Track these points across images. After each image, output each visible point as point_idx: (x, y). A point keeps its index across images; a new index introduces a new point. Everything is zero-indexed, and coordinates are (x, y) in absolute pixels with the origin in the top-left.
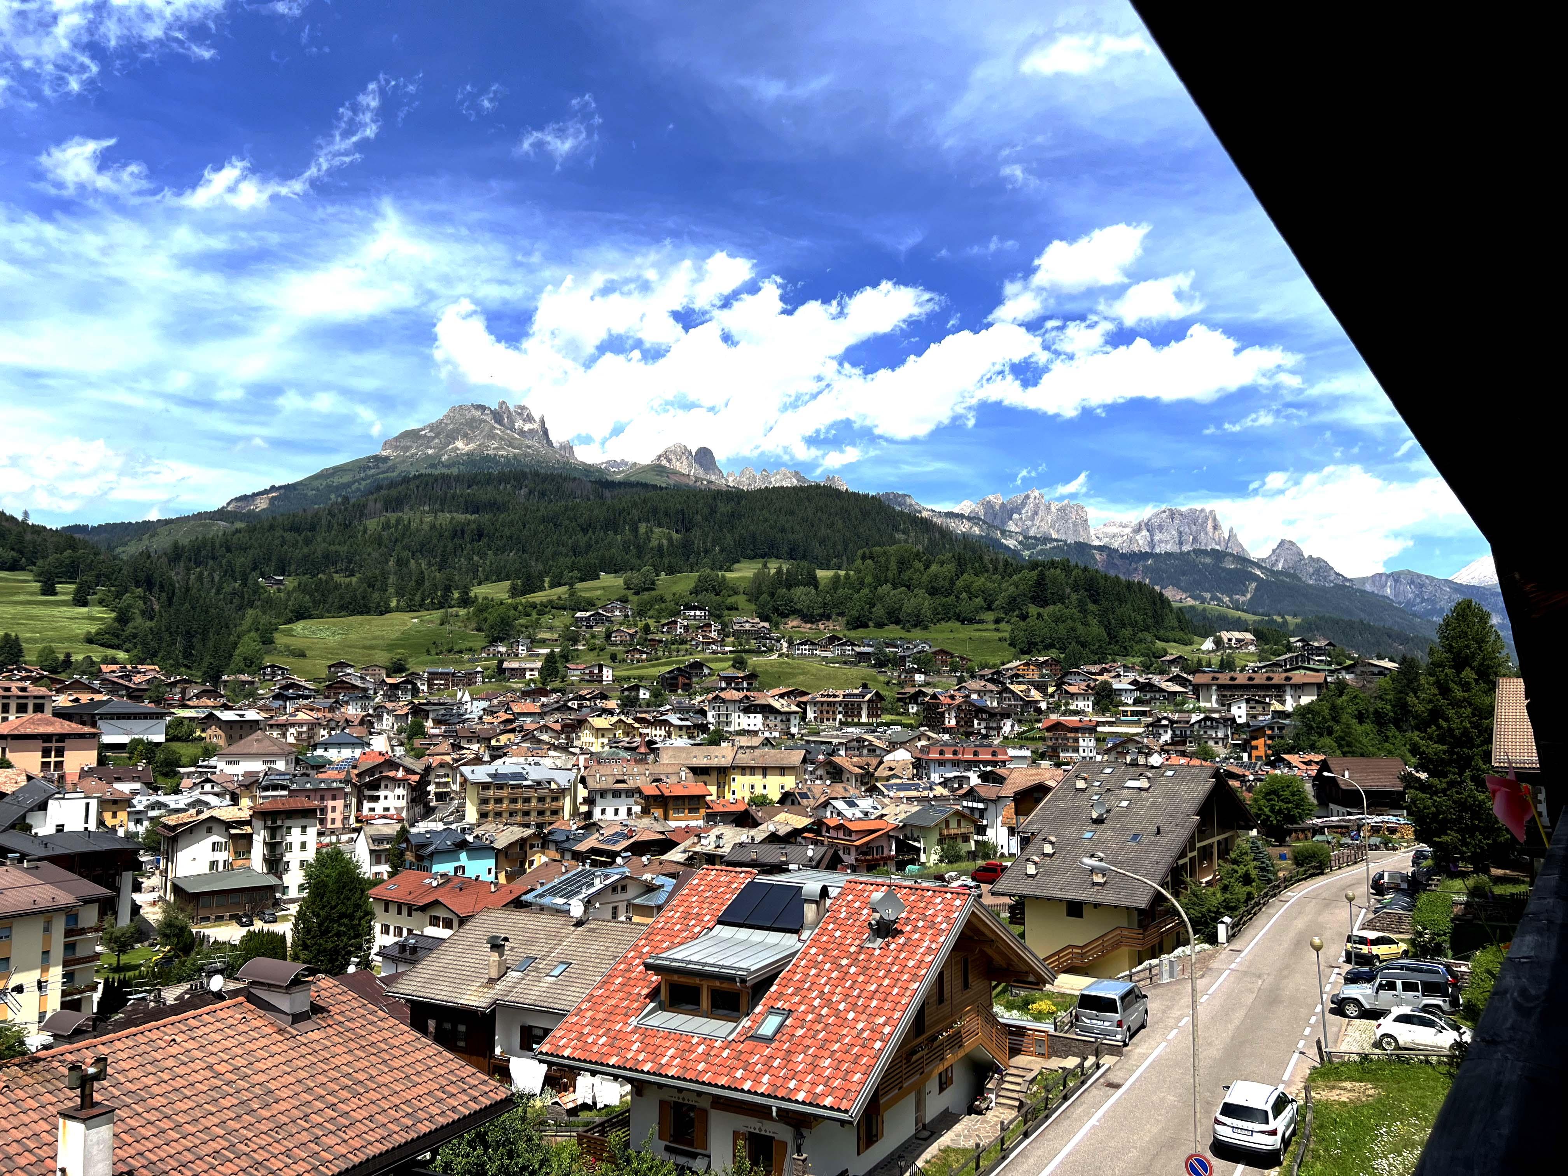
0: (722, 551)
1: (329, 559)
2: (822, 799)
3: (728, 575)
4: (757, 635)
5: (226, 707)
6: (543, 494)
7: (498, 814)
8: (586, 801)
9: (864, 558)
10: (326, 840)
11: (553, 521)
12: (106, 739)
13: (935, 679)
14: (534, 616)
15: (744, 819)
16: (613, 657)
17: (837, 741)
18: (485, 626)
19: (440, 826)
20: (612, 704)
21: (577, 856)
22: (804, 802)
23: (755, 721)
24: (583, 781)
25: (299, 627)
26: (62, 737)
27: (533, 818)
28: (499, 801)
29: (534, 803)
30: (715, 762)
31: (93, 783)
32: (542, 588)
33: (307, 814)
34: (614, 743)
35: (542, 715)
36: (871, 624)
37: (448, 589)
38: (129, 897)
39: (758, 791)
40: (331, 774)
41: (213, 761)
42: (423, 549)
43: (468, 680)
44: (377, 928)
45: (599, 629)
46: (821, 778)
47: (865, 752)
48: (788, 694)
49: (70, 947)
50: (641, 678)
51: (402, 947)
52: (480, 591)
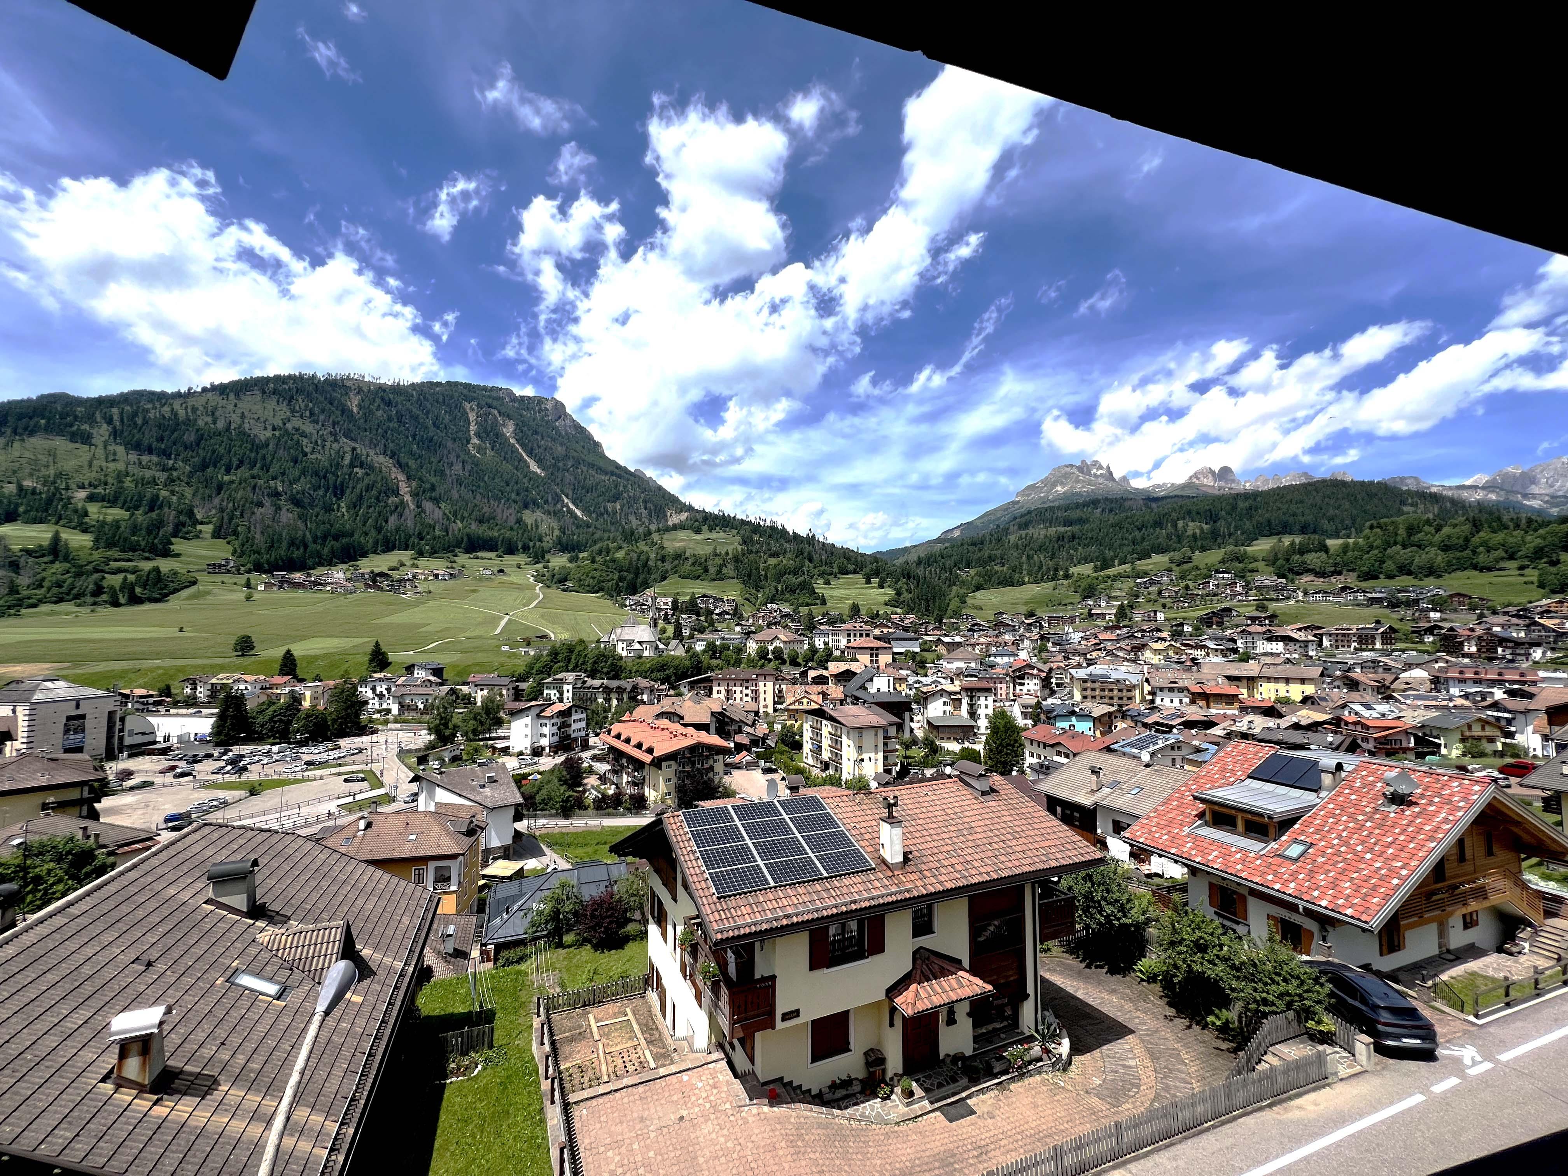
0: (1242, 534)
1: (991, 558)
2: (1341, 702)
3: (1249, 549)
4: (1275, 588)
5: (946, 635)
6: (1111, 510)
7: (1094, 697)
8: (1150, 693)
9: (1372, 527)
10: (998, 704)
11: (1119, 525)
12: (895, 650)
13: (1453, 616)
14: (1109, 583)
15: (1270, 712)
16: (1164, 606)
17: (1352, 662)
18: (1080, 590)
19: (1060, 702)
20: (1164, 635)
21: (1145, 725)
22: (1323, 703)
23: (1278, 647)
24: (1147, 681)
25: (978, 594)
26: (877, 649)
27: (1116, 701)
28: (1093, 690)
29: (1115, 692)
30: (1245, 673)
31: (891, 670)
32: (1113, 566)
33: (988, 690)
34: (1168, 658)
35: (1118, 641)
36: (1382, 576)
37: (1056, 570)
38: (907, 724)
39: (1282, 694)
40: (998, 670)
41: (941, 662)
42: (1041, 548)
43: (1071, 620)
44: (1027, 754)
45: (1154, 589)
46: (1339, 687)
47: (1381, 670)
48: (1305, 629)
49: (885, 744)
50: (1184, 619)
51: (1041, 766)
52: (1074, 570)
